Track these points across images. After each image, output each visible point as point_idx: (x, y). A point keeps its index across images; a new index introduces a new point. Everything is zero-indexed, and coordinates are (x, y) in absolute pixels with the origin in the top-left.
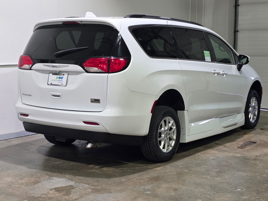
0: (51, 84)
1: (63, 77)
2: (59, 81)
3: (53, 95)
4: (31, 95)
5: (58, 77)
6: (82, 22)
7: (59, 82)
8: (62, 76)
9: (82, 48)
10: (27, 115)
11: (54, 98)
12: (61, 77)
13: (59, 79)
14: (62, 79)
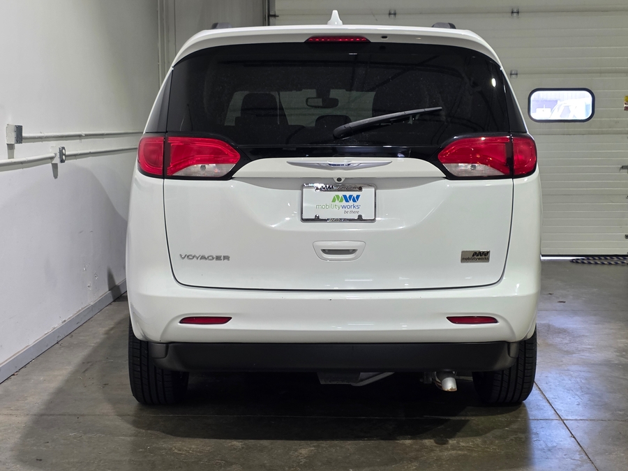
0: (317, 219)
1: (358, 197)
2: (343, 207)
3: (324, 251)
4: (227, 258)
5: (338, 196)
6: (384, 37)
7: (347, 209)
8: (355, 194)
9: (427, 110)
10: (224, 320)
11: (331, 260)
12: (350, 196)
13: (344, 203)
14: (354, 201)
